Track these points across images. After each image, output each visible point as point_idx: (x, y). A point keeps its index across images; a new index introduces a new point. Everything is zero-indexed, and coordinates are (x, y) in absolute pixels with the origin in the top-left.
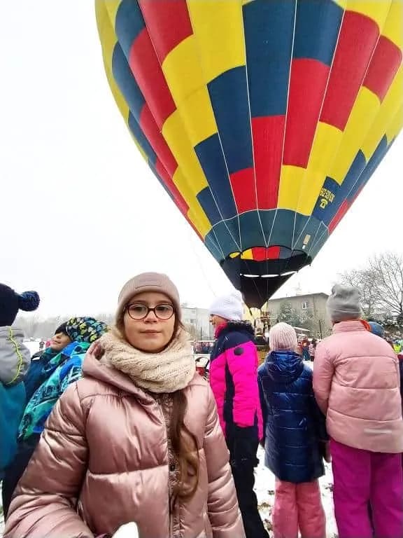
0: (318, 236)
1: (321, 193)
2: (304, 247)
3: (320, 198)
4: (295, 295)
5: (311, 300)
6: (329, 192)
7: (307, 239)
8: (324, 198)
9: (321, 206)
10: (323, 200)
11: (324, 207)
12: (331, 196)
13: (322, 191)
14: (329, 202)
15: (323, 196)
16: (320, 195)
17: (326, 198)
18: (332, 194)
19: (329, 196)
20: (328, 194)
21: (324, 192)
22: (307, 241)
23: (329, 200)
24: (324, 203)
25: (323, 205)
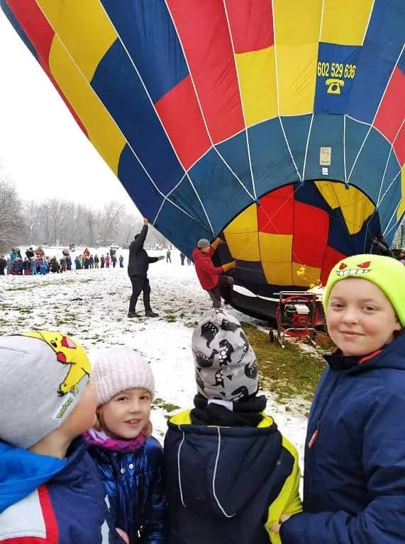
1: (318, 72)
2: (325, 171)
3: (321, 82)
6: (339, 66)
7: (325, 155)
8: (329, 78)
9: (330, 91)
12: (346, 70)
13: (319, 68)
14: (346, 80)
15: (327, 75)
16: (319, 75)
17: (337, 76)
18: (347, 65)
19: (341, 71)
20: (336, 70)
21: (327, 68)
22: (329, 159)
23: (345, 76)
24: (335, 86)
25: (334, 88)
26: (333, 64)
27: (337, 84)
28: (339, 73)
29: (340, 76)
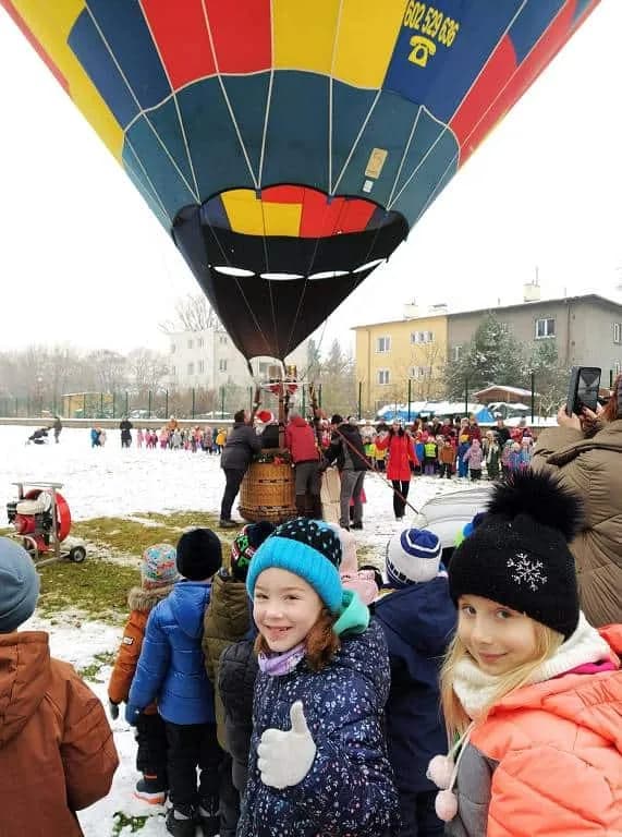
0: (415, 156)
1: (406, 17)
2: (368, 187)
3: (406, 33)
4: (522, 302)
5: (560, 317)
6: (438, 16)
7: (377, 162)
8: (418, 33)
9: (413, 57)
10: (415, 40)
11: (422, 62)
12: (444, 27)
13: (409, 11)
14: (439, 45)
15: (417, 27)
16: (406, 24)
17: (429, 32)
18: (448, 19)
19: (437, 27)
20: (432, 21)
21: (419, 16)
22: (379, 170)
23: (440, 39)
24: (423, 50)
25: (420, 55)
26: (431, 10)
27: (425, 50)
28: (433, 29)
29: (433, 36)
